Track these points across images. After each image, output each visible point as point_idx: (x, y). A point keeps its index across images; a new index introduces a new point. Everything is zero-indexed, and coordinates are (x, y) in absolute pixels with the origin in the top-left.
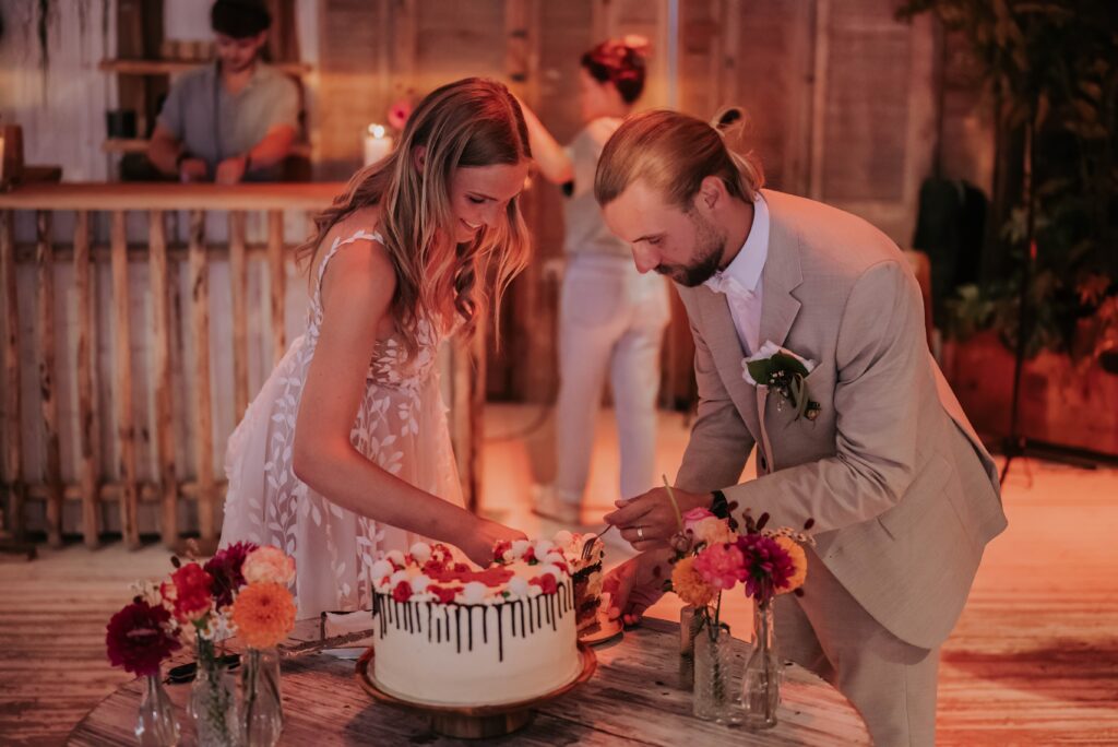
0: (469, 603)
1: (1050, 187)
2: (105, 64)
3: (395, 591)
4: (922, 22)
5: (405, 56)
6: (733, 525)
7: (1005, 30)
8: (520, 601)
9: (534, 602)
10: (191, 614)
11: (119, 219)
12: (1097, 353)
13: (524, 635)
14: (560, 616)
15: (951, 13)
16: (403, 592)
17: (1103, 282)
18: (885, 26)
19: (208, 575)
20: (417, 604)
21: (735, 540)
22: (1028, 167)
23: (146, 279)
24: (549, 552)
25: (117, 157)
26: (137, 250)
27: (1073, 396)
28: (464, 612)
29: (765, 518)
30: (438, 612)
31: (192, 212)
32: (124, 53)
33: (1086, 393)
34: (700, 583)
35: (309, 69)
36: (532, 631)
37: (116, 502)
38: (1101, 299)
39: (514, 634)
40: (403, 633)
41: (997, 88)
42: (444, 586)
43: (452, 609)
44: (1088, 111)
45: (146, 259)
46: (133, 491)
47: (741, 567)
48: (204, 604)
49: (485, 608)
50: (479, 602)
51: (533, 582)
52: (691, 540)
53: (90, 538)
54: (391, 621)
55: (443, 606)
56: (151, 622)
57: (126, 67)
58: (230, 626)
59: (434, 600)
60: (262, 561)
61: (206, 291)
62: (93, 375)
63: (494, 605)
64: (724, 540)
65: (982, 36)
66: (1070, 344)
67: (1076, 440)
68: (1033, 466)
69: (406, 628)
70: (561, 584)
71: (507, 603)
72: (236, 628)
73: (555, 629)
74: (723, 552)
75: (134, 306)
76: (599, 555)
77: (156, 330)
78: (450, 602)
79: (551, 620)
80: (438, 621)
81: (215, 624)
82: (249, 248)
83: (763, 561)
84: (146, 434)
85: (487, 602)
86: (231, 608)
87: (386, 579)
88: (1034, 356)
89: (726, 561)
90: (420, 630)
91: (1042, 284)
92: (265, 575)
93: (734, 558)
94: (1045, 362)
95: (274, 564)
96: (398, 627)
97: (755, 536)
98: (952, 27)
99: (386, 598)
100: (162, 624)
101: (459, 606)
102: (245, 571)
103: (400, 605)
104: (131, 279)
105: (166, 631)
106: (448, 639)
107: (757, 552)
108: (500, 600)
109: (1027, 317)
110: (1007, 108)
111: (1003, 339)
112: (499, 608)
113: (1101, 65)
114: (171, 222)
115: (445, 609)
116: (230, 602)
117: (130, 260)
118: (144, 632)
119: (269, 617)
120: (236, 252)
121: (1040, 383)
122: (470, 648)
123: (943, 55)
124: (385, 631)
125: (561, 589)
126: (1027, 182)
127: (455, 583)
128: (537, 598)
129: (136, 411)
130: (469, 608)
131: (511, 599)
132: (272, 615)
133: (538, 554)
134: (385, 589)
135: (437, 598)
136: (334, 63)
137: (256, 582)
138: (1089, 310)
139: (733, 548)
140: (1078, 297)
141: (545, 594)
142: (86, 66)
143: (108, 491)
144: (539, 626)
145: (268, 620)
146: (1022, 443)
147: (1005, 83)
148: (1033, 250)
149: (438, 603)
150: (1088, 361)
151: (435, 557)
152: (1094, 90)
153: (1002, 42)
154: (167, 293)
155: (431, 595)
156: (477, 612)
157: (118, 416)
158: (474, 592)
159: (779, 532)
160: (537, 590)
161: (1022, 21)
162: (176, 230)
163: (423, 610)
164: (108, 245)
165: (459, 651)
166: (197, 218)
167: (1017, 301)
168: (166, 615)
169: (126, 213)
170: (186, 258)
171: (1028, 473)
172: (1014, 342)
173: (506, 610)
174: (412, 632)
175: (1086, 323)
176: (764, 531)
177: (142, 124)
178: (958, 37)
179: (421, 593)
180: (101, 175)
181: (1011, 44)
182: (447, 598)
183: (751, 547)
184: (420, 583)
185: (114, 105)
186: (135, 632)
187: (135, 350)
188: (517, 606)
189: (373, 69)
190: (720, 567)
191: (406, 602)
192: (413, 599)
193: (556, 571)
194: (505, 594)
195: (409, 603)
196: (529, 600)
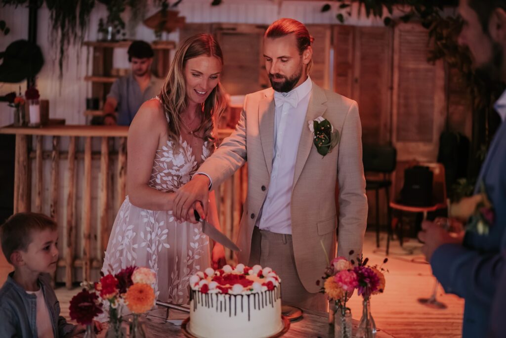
0: (235, 293)
2: (87, 78)
3: (202, 289)
4: (439, 63)
8: (258, 293)
9: (264, 294)
10: (108, 296)
11: (88, 141)
13: (259, 309)
14: (275, 301)
15: (452, 60)
16: (205, 289)
18: (424, 66)
19: (116, 279)
20: (211, 294)
23: (99, 167)
24: (269, 272)
25: (90, 118)
26: (96, 154)
28: (233, 298)
29: (367, 260)
30: (221, 297)
31: (121, 138)
32: (95, 73)
34: (337, 288)
36: (263, 307)
37: (81, 268)
39: (255, 308)
40: (205, 308)
41: (472, 92)
42: (223, 287)
43: (227, 296)
45: (100, 159)
46: (88, 263)
47: (355, 281)
48: (113, 291)
49: (242, 296)
50: (239, 293)
51: (264, 284)
52: (334, 270)
53: (68, 284)
54: (199, 303)
55: (223, 295)
56: (90, 300)
57: (96, 79)
58: (125, 302)
59: (219, 293)
60: (140, 273)
61: (125, 173)
62: (74, 209)
63: (246, 295)
65: (465, 70)
69: (206, 305)
70: (275, 286)
71: (252, 294)
72: (127, 303)
73: (273, 307)
75: (93, 180)
77: (102, 190)
78: (227, 293)
79: (271, 302)
80: (221, 302)
81: (118, 301)
83: (365, 278)
84: (96, 237)
85: (244, 293)
86: (126, 294)
87: (197, 284)
89: (349, 278)
90: (212, 306)
92: (142, 280)
93: (352, 276)
95: (146, 275)
96: (202, 305)
98: (453, 66)
99: (197, 292)
100: (94, 300)
101: (230, 295)
102: (133, 278)
103: (204, 295)
104: (92, 167)
105: (96, 304)
106: (225, 310)
107: (362, 274)
108: (249, 292)
110: (477, 101)
112: (249, 296)
114: (111, 143)
115: (224, 297)
116: (125, 292)
117: (92, 159)
118: (86, 304)
119: (142, 298)
122: (235, 314)
123: (449, 78)
124: (196, 308)
125: (275, 288)
127: (228, 286)
128: (266, 292)
129: (92, 226)
130: (235, 296)
131: (254, 292)
132: (144, 298)
133: (264, 273)
134: (197, 288)
135: (221, 291)
137: (138, 283)
139: (351, 272)
141: (269, 290)
142: (79, 79)
143: (78, 263)
144: (266, 305)
145: (142, 300)
147: (476, 89)
149: (221, 294)
151: (217, 274)
154: (108, 174)
155: (218, 290)
156: (239, 298)
157: (84, 228)
158: (237, 288)
160: (265, 288)
162: (114, 146)
163: (214, 297)
164: (83, 152)
165: (230, 315)
166: (122, 141)
168: (97, 297)
169: (92, 138)
170: (117, 159)
173: (252, 297)
174: (209, 307)
177: (101, 104)
178: (455, 70)
179: (213, 289)
180: (82, 121)
182: (225, 291)
183: (360, 272)
184: (213, 285)
185: (90, 96)
186: (82, 304)
187: (93, 199)
188: (257, 295)
190: (346, 280)
191: (206, 293)
192: (209, 292)
193: (273, 280)
194: (251, 290)
195: (208, 294)
196: (262, 293)
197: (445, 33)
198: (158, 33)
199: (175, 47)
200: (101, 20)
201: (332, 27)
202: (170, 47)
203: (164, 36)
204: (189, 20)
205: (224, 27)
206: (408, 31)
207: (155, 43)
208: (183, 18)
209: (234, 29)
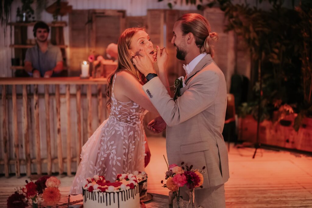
0: (109, 191)
1: (266, 76)
2: (11, 46)
3: (89, 189)
4: (231, 33)
5: (93, 43)
6: (183, 168)
7: (253, 35)
8: (124, 191)
9: (128, 191)
10: (31, 196)
11: (14, 87)
12: (279, 120)
13: (125, 200)
14: (135, 195)
15: (239, 31)
16: (91, 189)
17: (280, 101)
18: (222, 34)
19: (36, 185)
20: (95, 192)
21: (184, 173)
22: (260, 71)
23: (22, 104)
24: (132, 177)
25: (14, 71)
26: (19, 96)
27: (273, 132)
28: (108, 194)
29: (192, 166)
30: (101, 194)
31: (34, 85)
32: (16, 43)
33: (276, 131)
34: (174, 185)
35: (67, 47)
36: (127, 199)
37: (14, 165)
38: (280, 106)
39: (122, 200)
40: (91, 201)
41: (251, 50)
42: (103, 187)
43: (105, 194)
44: (275, 57)
45: (22, 98)
46: (18, 162)
47: (185, 180)
48: (34, 194)
49: (114, 193)
50: (112, 191)
51: (128, 185)
52: (172, 173)
54: (88, 197)
55: (102, 193)
56: (20, 199)
57: (17, 46)
58: (42, 200)
59: (100, 191)
60: (51, 181)
61: (38, 107)
62: (7, 130)
63: (117, 192)
64: (180, 173)
65: (247, 37)
66: (272, 118)
67: (274, 144)
68: (263, 151)
69: (92, 199)
70: (135, 186)
71: (120, 191)
72: (44, 200)
73: (134, 198)
74: (180, 176)
75: (19, 111)
76: (146, 177)
77: (24, 118)
78: (104, 191)
79: (133, 196)
80: (101, 197)
81: (38, 199)
82: (50, 95)
83: (191, 178)
84: (22, 146)
85: (115, 191)
86: (42, 194)
87: (86, 186)
88: (262, 121)
89: (181, 179)
90: (96, 200)
91: (264, 102)
92: (52, 185)
93: (183, 178)
94: (265, 123)
95: (54, 182)
96: (90, 199)
97: (189, 171)
98: (239, 34)
99: (86, 191)
100: (22, 199)
101: (107, 193)
102: (46, 184)
103: (90, 193)
104: (17, 103)
105: (24, 201)
106: (104, 202)
107: (190, 176)
108: (118, 191)
109: (260, 111)
110: (254, 56)
111: (254, 117)
112: (118, 193)
113: (278, 44)
114: (28, 88)
115: (103, 194)
117: (17, 98)
118: (17, 202)
119: (53, 197)
120: (47, 96)
121: (264, 129)
122: (110, 204)
123: (237, 42)
124: (86, 200)
125: (135, 187)
126: (260, 75)
127: (106, 186)
128: (129, 190)
129: (19, 139)
130: (110, 193)
131: (121, 190)
132: (54, 196)
133: (129, 178)
134: (86, 188)
135: (101, 190)
136: (74, 45)
137: (49, 187)
138: (277, 109)
139: (183, 175)
140: (274, 105)
141: (131, 189)
142: (6, 46)
143: (11, 162)
144: (129, 198)
145: (53, 198)
146: (260, 145)
147: (253, 49)
148: (262, 93)
149: (101, 192)
150: (276, 123)
151: (100, 179)
152: (276, 51)
153: (252, 38)
154: (27, 107)
155: (99, 190)
156: (112, 194)
157: (14, 141)
158: (111, 189)
159: (196, 170)
160: (129, 188)
161: (257, 33)
162: (30, 90)
163: (97, 194)
164: (11, 94)
165: (107, 205)
166: (36, 87)
167: (257, 107)
168: (24, 197)
169: (16, 85)
170: (33, 98)
171: (261, 153)
172: (257, 118)
173: (120, 193)
174: (94, 200)
175: (276, 113)
176: (192, 170)
177: (21, 62)
178: (240, 37)
179: (96, 189)
180: (10, 75)
181: (254, 39)
182: (103, 190)
183: (188, 175)
184: (96, 186)
185: (14, 57)
186: (15, 202)
187: (19, 123)
188: (123, 192)
189: (84, 46)
190: (180, 180)
191: (92, 192)
192: (94, 191)
193: (134, 182)
194: (120, 189)
195: (93, 192)
196: (126, 191)
197: (235, 14)
198: (55, 16)
199: (66, 25)
200: (18, 9)
201: (165, 11)
202: (63, 25)
203: (59, 18)
204: (74, 8)
205: (97, 12)
206: (212, 13)
207: (53, 23)
208: (71, 7)
209: (103, 13)
